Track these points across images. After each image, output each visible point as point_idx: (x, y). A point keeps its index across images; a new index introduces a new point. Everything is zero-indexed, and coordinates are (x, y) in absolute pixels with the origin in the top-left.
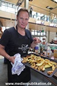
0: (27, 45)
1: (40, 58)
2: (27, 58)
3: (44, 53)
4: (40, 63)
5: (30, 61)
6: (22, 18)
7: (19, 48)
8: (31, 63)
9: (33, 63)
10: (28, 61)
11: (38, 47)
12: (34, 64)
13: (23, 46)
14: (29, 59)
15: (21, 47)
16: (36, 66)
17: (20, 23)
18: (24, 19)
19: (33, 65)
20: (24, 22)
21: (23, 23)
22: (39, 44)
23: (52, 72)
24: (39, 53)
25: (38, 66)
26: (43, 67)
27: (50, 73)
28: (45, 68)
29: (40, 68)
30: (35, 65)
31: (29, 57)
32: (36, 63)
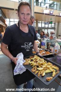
0: (31, 43)
1: (43, 61)
2: (30, 59)
4: (42, 67)
5: (32, 63)
6: (23, 14)
7: (22, 46)
8: (33, 66)
9: (35, 66)
10: (30, 63)
11: (45, 43)
13: (26, 44)
14: (32, 60)
15: (24, 45)
16: (37, 70)
17: (21, 19)
18: (26, 15)
19: (34, 69)
20: (25, 18)
22: (46, 39)
23: (51, 79)
25: (39, 71)
26: (43, 72)
28: (45, 73)
32: (38, 67)
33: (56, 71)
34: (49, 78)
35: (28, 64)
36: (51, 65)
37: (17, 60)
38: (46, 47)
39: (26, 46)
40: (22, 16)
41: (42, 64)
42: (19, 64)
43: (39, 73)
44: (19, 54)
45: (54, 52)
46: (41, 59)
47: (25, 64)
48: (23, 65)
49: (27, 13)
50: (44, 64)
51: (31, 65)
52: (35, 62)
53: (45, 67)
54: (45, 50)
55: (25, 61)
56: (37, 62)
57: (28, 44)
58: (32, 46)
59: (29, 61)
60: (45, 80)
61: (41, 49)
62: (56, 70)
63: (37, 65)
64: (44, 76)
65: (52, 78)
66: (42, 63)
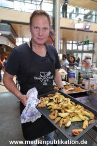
2: (48, 99)
3: (84, 85)
4: (67, 112)
5: (50, 105)
6: (37, 28)
7: (36, 78)
8: (51, 110)
9: (55, 110)
10: (48, 105)
11: (74, 74)
12: (57, 111)
14: (51, 101)
15: (39, 76)
16: (59, 116)
19: (54, 115)
21: (39, 35)
23: (79, 132)
24: (76, 83)
25: (62, 118)
26: (68, 120)
27: (76, 133)
28: (72, 122)
29: (63, 121)
30: (56, 115)
31: (51, 98)
32: (60, 111)
33: (90, 120)
34: (77, 131)
35: (45, 106)
36: (82, 109)
37: (27, 99)
38: (76, 80)
39: (42, 78)
40: (36, 31)
41: (67, 108)
42: (30, 105)
43: (61, 122)
44: (31, 90)
45: (89, 88)
46: (66, 99)
47: (40, 106)
48: (36, 107)
49: (44, 27)
50: (69, 107)
51: (48, 108)
52: (55, 103)
53: (71, 112)
54: (75, 85)
55: (40, 101)
56: (58, 103)
57: (46, 74)
58: (52, 77)
59: (46, 102)
60: (71, 134)
61: (69, 84)
62: (89, 117)
63: (59, 108)
64: (69, 126)
65: (81, 130)
66: (66, 105)
